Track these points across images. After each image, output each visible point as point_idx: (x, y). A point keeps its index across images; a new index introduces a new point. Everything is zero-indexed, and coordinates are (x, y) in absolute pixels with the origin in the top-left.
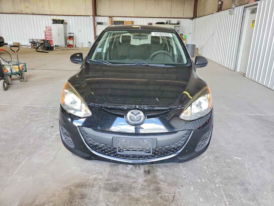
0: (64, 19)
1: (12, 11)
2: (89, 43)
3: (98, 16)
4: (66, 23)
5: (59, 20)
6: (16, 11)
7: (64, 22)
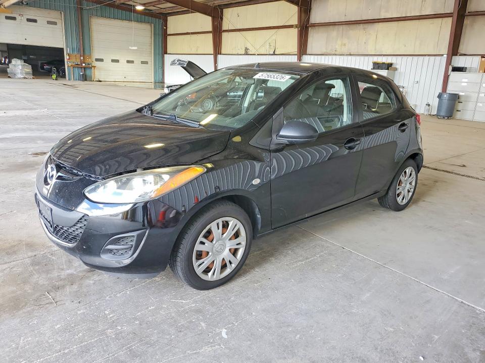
0: (393, 62)
1: (324, 51)
2: (427, 107)
3: (460, 55)
4: (396, 69)
5: (383, 63)
6: (329, 51)
7: (392, 66)
